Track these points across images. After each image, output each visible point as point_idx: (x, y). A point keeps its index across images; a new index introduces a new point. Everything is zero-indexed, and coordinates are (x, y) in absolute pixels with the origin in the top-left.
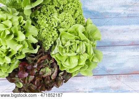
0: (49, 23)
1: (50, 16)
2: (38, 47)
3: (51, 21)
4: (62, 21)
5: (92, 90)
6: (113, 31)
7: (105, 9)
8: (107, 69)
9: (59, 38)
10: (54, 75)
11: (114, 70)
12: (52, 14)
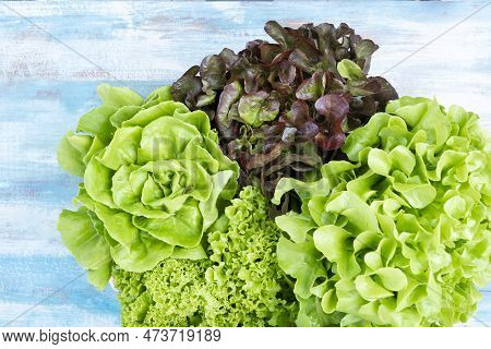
0: (235, 282)
1: (234, 306)
2: (276, 200)
3: (230, 289)
4: (189, 284)
5: (114, 34)
6: (32, 237)
7: (56, 316)
8: (57, 102)
9: (207, 224)
10: (228, 98)
11: (32, 98)
12: (226, 315)
